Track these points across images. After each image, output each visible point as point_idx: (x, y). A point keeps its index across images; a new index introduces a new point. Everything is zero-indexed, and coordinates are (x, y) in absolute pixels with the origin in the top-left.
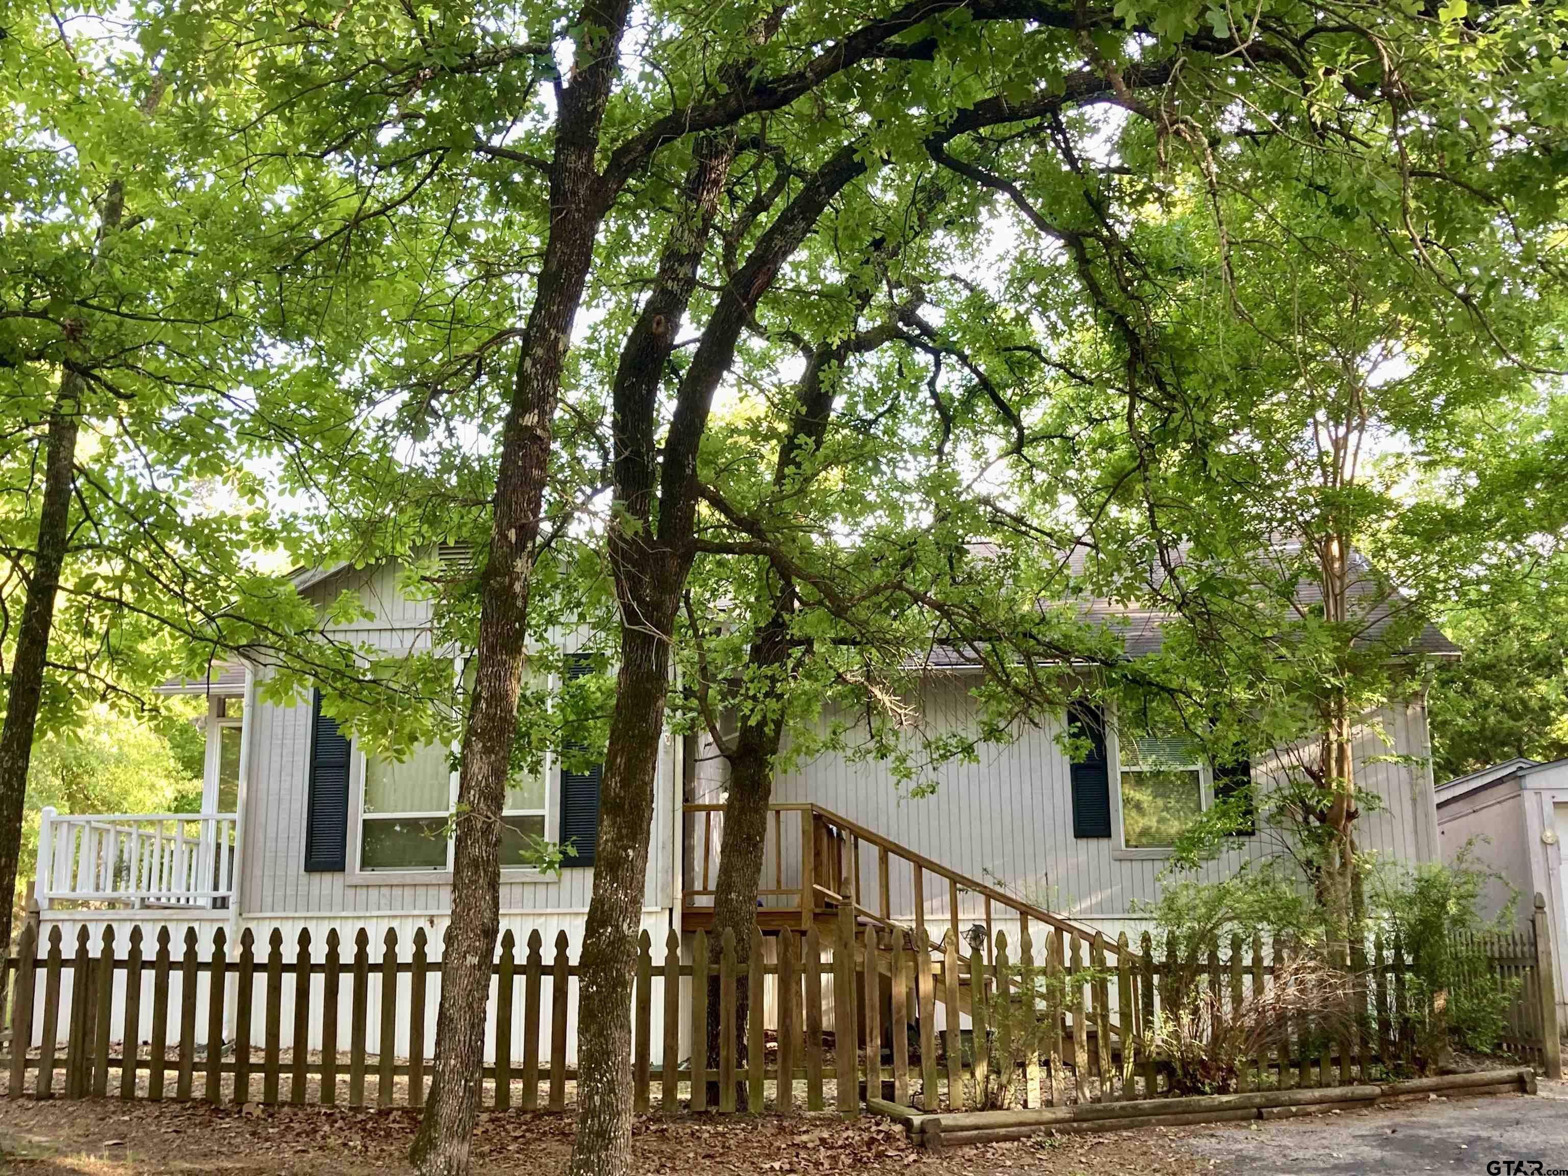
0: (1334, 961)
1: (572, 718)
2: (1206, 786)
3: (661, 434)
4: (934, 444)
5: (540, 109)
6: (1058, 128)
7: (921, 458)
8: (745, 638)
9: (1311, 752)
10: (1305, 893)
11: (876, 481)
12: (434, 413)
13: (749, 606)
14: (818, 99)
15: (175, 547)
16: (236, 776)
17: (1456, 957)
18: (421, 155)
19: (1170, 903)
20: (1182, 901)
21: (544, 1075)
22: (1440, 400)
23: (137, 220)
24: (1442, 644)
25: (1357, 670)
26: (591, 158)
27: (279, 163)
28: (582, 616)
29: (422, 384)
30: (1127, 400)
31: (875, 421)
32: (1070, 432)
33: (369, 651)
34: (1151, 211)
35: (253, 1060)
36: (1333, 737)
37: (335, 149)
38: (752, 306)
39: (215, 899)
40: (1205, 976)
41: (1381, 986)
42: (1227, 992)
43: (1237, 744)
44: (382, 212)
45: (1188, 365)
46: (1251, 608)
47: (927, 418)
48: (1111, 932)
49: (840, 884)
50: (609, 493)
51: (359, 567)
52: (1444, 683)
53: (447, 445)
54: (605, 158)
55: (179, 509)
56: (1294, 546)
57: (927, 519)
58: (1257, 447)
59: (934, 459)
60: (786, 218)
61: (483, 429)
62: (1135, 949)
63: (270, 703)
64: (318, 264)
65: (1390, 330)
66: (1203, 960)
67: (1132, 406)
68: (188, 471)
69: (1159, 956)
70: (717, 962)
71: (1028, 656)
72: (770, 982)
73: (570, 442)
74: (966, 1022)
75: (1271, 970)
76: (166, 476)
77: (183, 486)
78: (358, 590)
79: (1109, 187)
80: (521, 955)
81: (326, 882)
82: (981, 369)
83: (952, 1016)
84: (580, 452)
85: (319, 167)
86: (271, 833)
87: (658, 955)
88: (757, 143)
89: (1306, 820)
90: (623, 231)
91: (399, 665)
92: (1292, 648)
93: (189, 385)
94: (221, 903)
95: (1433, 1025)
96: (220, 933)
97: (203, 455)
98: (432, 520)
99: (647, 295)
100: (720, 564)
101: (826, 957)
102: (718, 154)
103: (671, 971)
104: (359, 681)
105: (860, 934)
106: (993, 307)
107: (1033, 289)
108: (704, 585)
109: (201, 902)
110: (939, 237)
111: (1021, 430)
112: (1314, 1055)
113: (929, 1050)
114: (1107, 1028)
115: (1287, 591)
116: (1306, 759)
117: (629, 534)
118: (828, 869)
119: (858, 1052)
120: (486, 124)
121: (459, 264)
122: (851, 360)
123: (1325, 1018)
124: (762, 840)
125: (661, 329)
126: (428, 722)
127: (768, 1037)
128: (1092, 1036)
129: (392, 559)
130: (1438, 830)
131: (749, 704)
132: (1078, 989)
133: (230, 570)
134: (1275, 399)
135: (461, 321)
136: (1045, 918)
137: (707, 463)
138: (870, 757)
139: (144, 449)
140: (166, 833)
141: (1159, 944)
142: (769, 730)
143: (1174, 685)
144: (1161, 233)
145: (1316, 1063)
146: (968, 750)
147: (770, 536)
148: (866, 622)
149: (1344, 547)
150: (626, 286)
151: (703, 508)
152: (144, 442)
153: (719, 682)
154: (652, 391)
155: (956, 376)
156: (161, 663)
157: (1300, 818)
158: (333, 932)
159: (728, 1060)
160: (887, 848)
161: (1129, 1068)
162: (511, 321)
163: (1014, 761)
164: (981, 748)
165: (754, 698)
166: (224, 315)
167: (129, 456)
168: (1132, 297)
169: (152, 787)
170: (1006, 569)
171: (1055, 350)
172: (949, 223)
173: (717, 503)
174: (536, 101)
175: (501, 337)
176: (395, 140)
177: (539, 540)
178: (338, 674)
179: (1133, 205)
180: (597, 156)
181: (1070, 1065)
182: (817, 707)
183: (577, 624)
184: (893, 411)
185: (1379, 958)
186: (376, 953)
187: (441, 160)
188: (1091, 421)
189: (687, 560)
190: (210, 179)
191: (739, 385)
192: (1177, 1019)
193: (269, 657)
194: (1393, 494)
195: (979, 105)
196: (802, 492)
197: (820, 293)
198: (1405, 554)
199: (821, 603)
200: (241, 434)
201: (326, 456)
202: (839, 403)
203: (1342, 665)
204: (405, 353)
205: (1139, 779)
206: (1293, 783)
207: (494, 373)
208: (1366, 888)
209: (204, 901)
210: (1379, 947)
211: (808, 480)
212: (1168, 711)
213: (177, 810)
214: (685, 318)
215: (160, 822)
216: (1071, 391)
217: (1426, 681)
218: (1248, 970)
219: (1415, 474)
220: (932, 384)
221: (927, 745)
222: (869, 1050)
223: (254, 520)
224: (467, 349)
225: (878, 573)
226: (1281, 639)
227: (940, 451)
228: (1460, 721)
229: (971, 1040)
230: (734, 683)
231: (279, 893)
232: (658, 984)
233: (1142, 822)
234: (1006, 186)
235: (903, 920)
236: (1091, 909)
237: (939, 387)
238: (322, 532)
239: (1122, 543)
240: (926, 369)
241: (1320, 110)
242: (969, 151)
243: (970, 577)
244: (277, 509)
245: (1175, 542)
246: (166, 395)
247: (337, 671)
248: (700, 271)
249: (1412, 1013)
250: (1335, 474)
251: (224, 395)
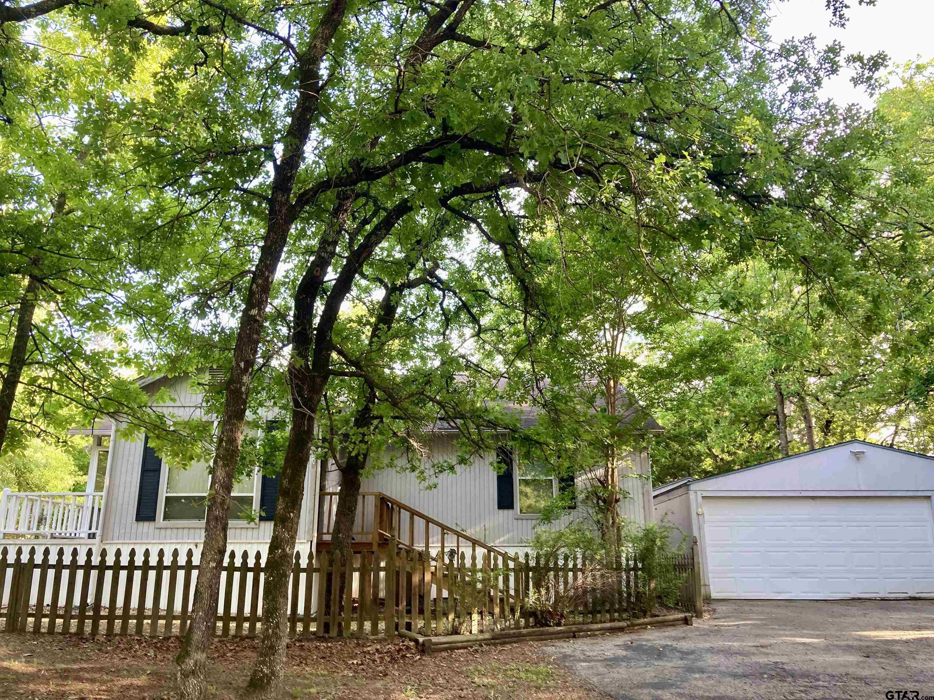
0: (608, 566)
1: (268, 450)
2: (556, 485)
3: (317, 321)
4: (442, 330)
5: (267, 173)
6: (497, 197)
7: (435, 337)
8: (352, 414)
9: (600, 472)
10: (597, 534)
11: (415, 346)
12: (209, 307)
13: (354, 400)
14: (393, 178)
15: (81, 364)
16: (104, 474)
17: (660, 565)
18: (209, 190)
19: (538, 538)
20: (543, 538)
21: (246, 619)
22: (657, 322)
23: (71, 211)
24: (657, 426)
25: (620, 436)
26: (288, 197)
27: (143, 190)
28: (275, 403)
29: (205, 294)
30: (523, 315)
31: (416, 319)
32: (501, 328)
33: (173, 416)
34: (536, 235)
35: (102, 613)
36: (610, 465)
37: (170, 185)
38: (361, 266)
39: (89, 534)
40: (552, 573)
41: (628, 577)
42: (561, 580)
43: (569, 468)
44: (190, 215)
45: (550, 302)
46: (574, 408)
47: (439, 319)
48: (511, 552)
49: (391, 528)
50: (291, 346)
51: (170, 377)
52: (658, 443)
53: (214, 322)
54: (295, 196)
55: (84, 346)
56: (595, 381)
57: (437, 363)
58: (580, 338)
59: (442, 337)
60: (377, 228)
61: (233, 315)
62: (522, 560)
63: (123, 440)
64: (158, 236)
65: (636, 291)
66: (551, 565)
67: (525, 318)
68: (90, 329)
69: (532, 563)
70: (331, 566)
71: (478, 427)
72: (356, 576)
73: (274, 323)
74: (445, 594)
75: (581, 570)
76: (78, 331)
77: (87, 336)
78: (169, 388)
79: (519, 224)
80: (238, 562)
81: (146, 526)
82: (463, 299)
83: (439, 591)
84: (278, 328)
85: (162, 193)
86: (120, 502)
87: (304, 563)
88: (366, 194)
89: (598, 503)
90: (303, 229)
91: (187, 424)
92: (590, 425)
93: (92, 289)
94: (92, 536)
95: (650, 595)
96: (90, 551)
97: (97, 322)
98: (206, 357)
99: (312, 258)
100: (342, 381)
101: (383, 564)
102: (347, 198)
103: (309, 570)
104: (166, 430)
105: (398, 554)
106: (469, 272)
107: (486, 265)
108: (334, 390)
109: (82, 535)
110: (446, 241)
111: (480, 326)
112: (599, 608)
113: (428, 607)
114: (509, 596)
115: (591, 401)
116: (598, 475)
117: (297, 366)
118: (386, 523)
119: (395, 608)
120: (241, 178)
121: (226, 240)
122: (406, 292)
123: (603, 592)
124: (355, 509)
125: (318, 274)
126: (198, 451)
127: (354, 601)
128: (502, 600)
129: (186, 374)
130: (654, 507)
131: (352, 446)
132: (496, 579)
133: (107, 376)
134: (588, 318)
135: (225, 265)
136: (483, 546)
137: (338, 334)
138: (407, 471)
139: (69, 318)
140: (67, 501)
141: (533, 558)
142: (361, 458)
143: (542, 441)
144: (541, 245)
145: (599, 612)
146: (452, 468)
147: (365, 369)
148: (407, 409)
149: (616, 383)
150: (303, 254)
151: (334, 355)
152: (69, 314)
153: (339, 435)
154: (313, 301)
155: (452, 301)
156: (69, 420)
157: (595, 501)
158: (147, 550)
159: (334, 612)
160: (413, 513)
161: (518, 614)
162: (250, 266)
163: (472, 473)
164: (458, 468)
165: (355, 443)
166: (111, 257)
167: (61, 321)
168: (527, 272)
169: (62, 479)
170: (470, 387)
171: (495, 292)
172: (450, 235)
173: (340, 353)
174: (265, 169)
175: (243, 274)
176: (198, 183)
177: (256, 367)
178: (156, 427)
179: (528, 232)
180: (291, 196)
181: (492, 614)
182: (384, 447)
183: (273, 407)
184: (424, 315)
185: (627, 564)
186: (167, 561)
187: (219, 193)
188: (510, 324)
189: (326, 378)
190: (110, 194)
191: (353, 301)
192: (539, 592)
193: (124, 418)
194: (636, 361)
195: (463, 185)
196: (380, 349)
197: (392, 262)
198: (641, 387)
199: (387, 400)
200: (117, 313)
201: (157, 325)
202: (400, 310)
203: (612, 435)
204: (197, 279)
205: (527, 483)
206: (592, 486)
207: (239, 290)
208: (623, 534)
209: (84, 535)
210: (627, 560)
211: (383, 344)
212: (539, 452)
213: (74, 490)
214: (330, 269)
215: (64, 496)
216: (502, 310)
217: (649, 443)
218: (571, 570)
219: (646, 352)
220: (441, 304)
221: (433, 466)
222: (400, 607)
223: (121, 353)
224: (227, 278)
225: (414, 387)
226: (587, 422)
227: (444, 334)
228: (663, 460)
229: (447, 603)
230: (346, 436)
231: (123, 531)
232: (303, 576)
233: (528, 502)
234: (474, 221)
235: (419, 547)
236: (504, 542)
237: (445, 306)
238: (153, 360)
239: (519, 378)
240: (439, 297)
241: (605, 197)
242: (459, 205)
243: (455, 390)
244: (132, 349)
245: (543, 378)
246: (81, 293)
247: (155, 426)
248: (338, 249)
249: (641, 590)
250: (612, 351)
251: (110, 294)
